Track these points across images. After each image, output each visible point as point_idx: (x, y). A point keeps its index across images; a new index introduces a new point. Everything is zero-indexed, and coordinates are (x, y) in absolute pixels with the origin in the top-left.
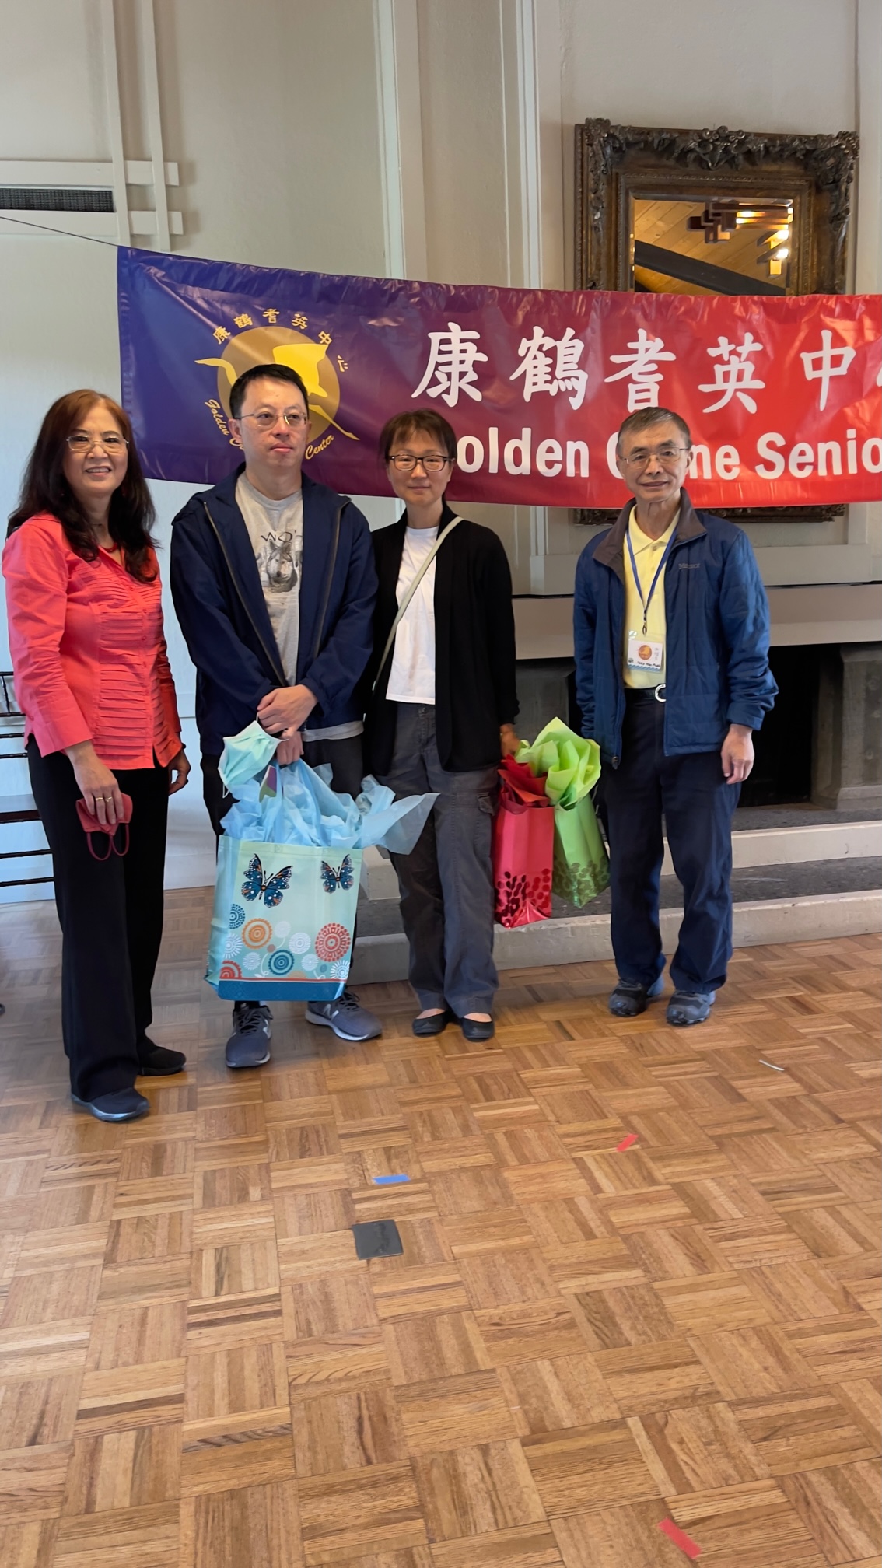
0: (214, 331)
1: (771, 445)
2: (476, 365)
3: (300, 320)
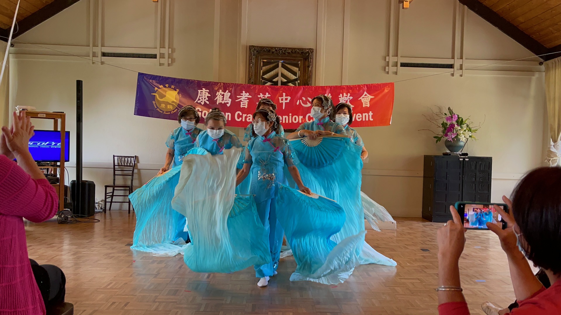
0: (155, 88)
2: (208, 97)
3: (173, 87)
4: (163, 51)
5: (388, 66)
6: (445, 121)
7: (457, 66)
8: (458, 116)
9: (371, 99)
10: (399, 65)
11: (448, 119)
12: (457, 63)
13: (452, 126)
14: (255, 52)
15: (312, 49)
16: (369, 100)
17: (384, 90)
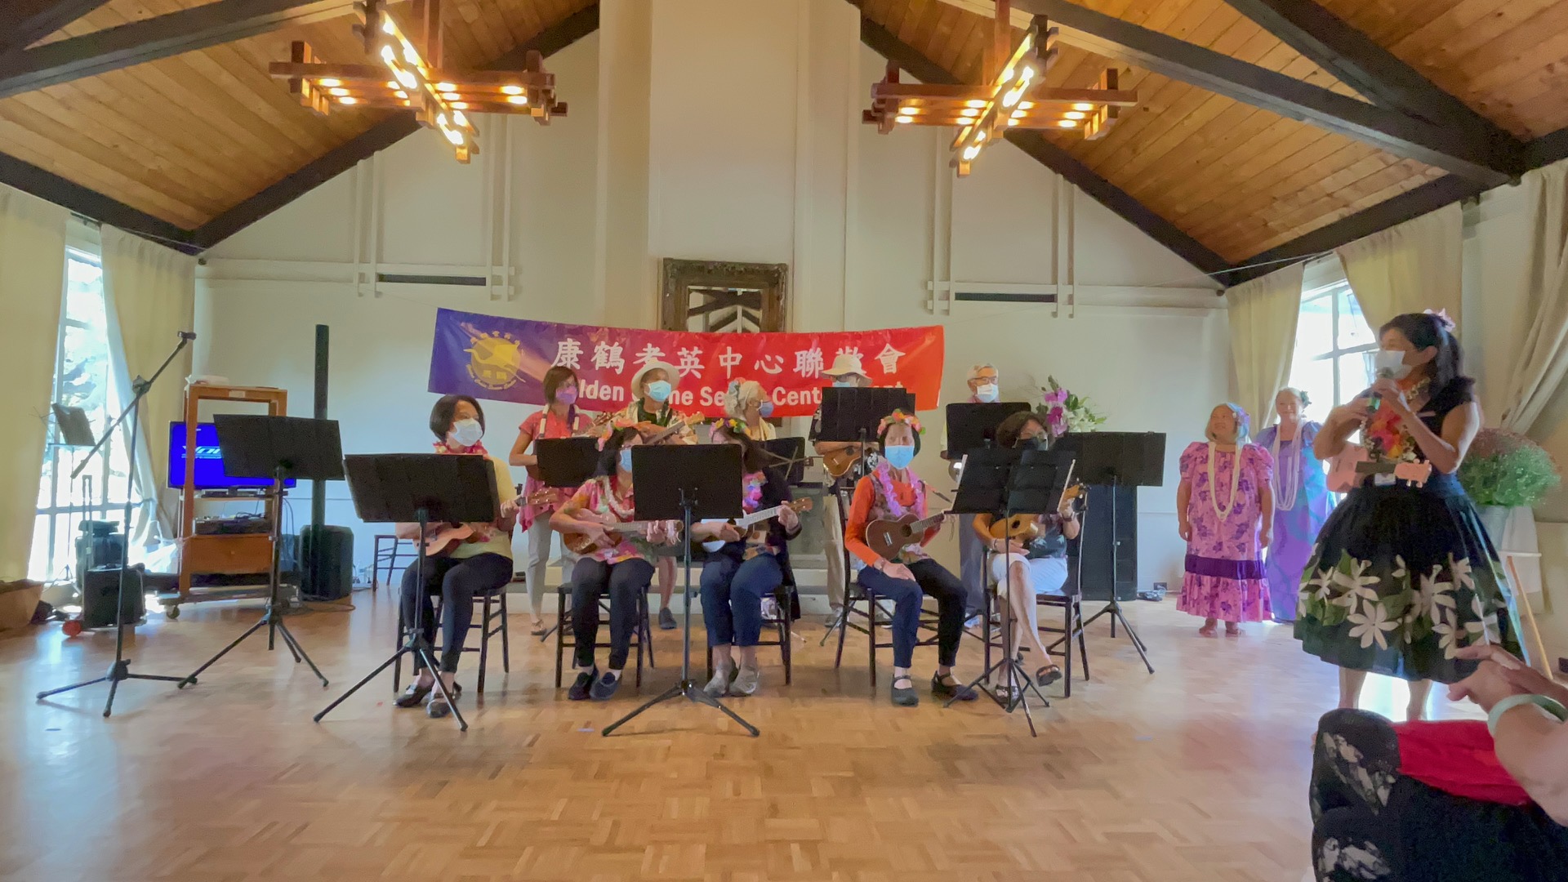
0: (470, 338)
1: (706, 392)
2: (578, 355)
3: (508, 336)
4: (497, 271)
5: (932, 298)
6: (1044, 403)
7: (1062, 298)
8: (1068, 392)
9: (900, 358)
10: (952, 296)
11: (1048, 398)
12: (1063, 292)
13: (1057, 412)
14: (675, 270)
15: (785, 265)
16: (896, 360)
17: (923, 341)
